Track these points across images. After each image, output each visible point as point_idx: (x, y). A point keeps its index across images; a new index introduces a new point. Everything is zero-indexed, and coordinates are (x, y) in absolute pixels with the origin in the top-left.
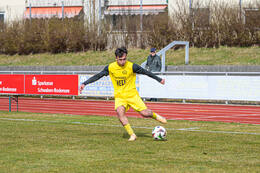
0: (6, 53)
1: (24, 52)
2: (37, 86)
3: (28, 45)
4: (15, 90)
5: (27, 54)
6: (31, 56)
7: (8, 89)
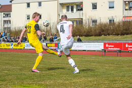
0: (115, 35)
1: (122, 34)
2: (128, 47)
3: (124, 31)
4: (119, 49)
5: (124, 35)
6: (125, 36)
7: (116, 49)
